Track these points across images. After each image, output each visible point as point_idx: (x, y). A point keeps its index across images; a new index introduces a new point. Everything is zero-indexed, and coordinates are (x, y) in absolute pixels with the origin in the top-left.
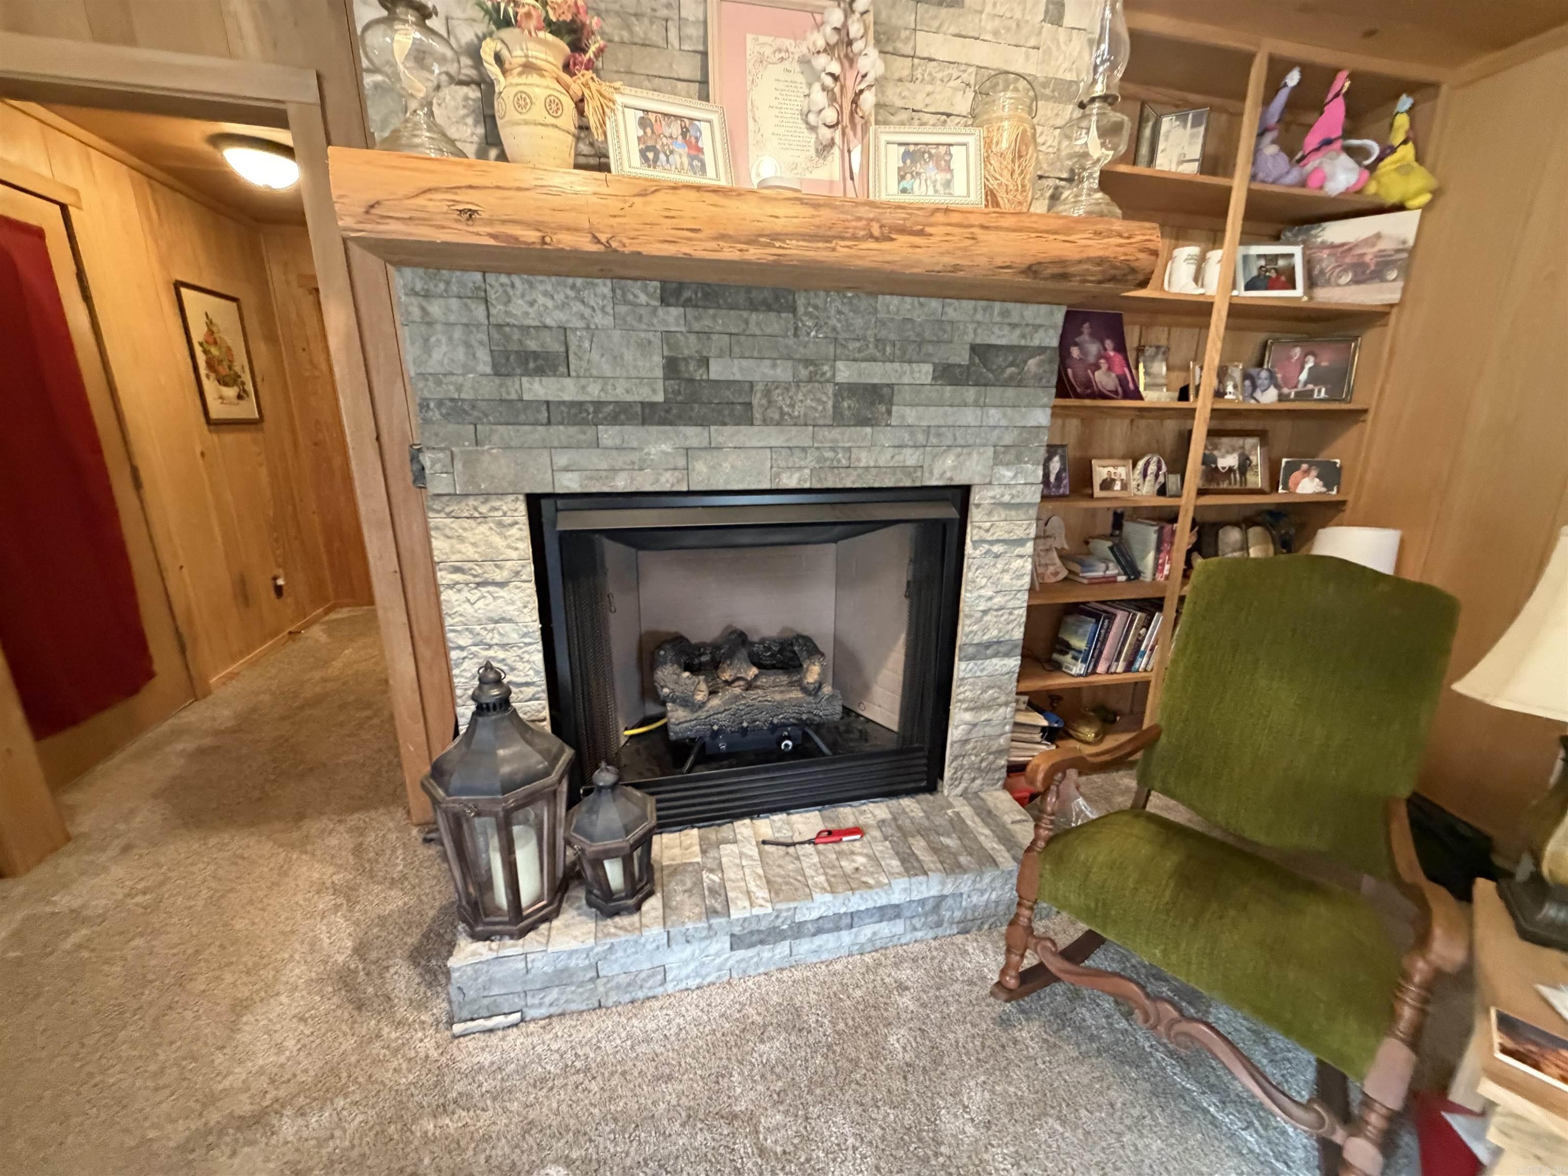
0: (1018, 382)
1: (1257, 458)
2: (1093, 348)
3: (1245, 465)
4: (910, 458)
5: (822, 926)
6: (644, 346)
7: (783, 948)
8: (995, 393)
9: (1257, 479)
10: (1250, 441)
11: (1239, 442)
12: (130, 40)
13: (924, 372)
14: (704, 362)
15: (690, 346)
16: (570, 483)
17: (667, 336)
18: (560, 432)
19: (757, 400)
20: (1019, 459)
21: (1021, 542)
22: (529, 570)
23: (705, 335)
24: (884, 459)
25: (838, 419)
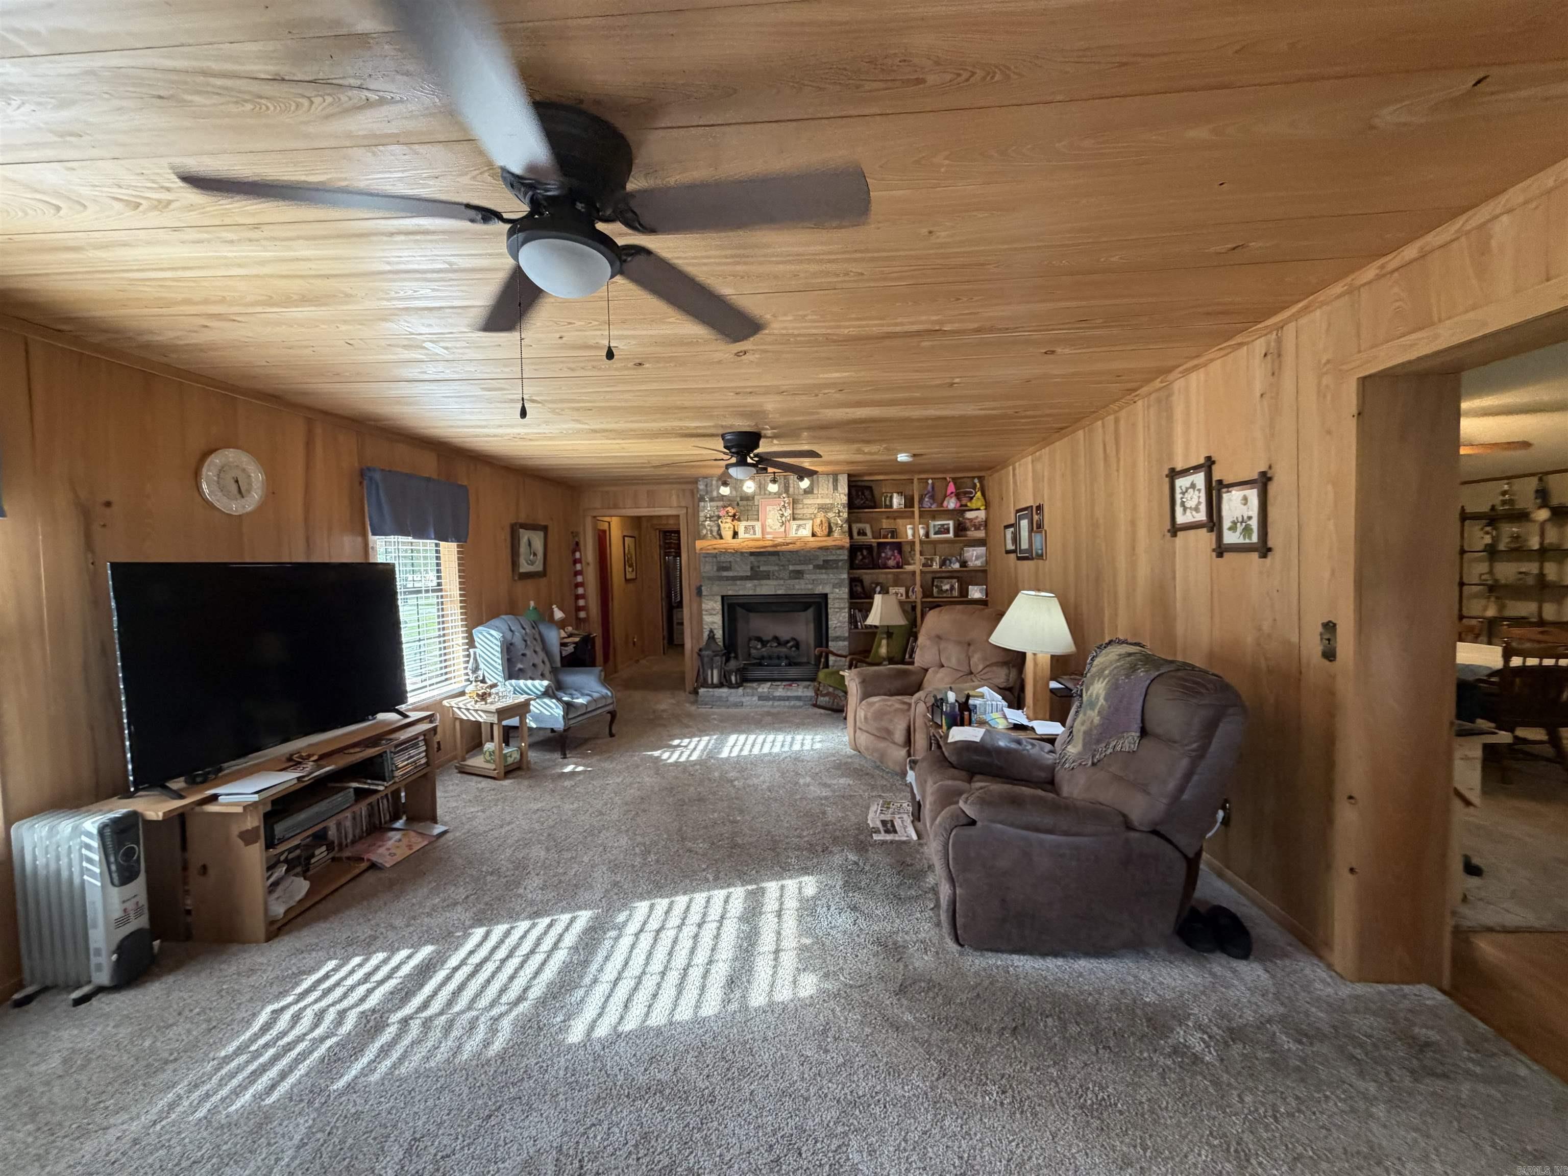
0: (837, 568)
1: (956, 585)
2: (890, 553)
3: (952, 588)
4: (810, 587)
5: (781, 699)
6: (746, 564)
7: (771, 703)
8: (830, 571)
9: (956, 593)
10: (954, 581)
11: (950, 580)
12: (654, 507)
13: (811, 567)
14: (759, 567)
15: (756, 564)
16: (730, 593)
17: (752, 562)
18: (730, 582)
19: (771, 574)
20: (840, 586)
21: (844, 608)
22: (721, 612)
23: (759, 562)
24: (803, 587)
25: (790, 578)
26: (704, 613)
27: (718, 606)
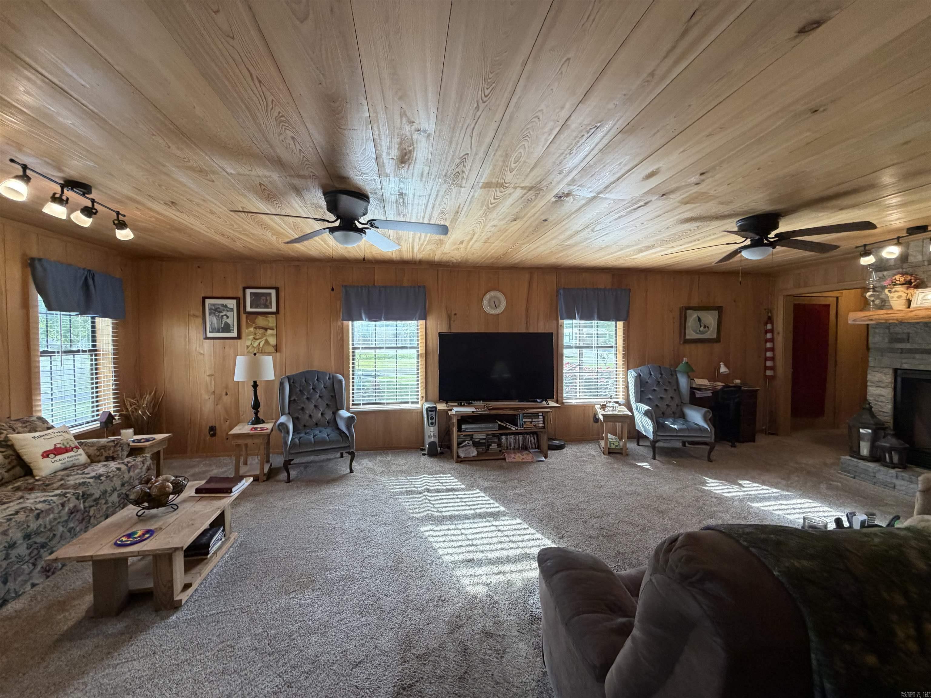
16: (906, 366)
18: (906, 355)
22: (892, 385)
26: (869, 384)
27: (888, 378)
